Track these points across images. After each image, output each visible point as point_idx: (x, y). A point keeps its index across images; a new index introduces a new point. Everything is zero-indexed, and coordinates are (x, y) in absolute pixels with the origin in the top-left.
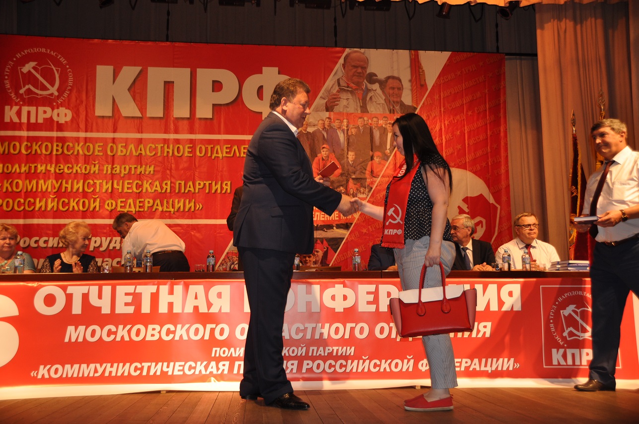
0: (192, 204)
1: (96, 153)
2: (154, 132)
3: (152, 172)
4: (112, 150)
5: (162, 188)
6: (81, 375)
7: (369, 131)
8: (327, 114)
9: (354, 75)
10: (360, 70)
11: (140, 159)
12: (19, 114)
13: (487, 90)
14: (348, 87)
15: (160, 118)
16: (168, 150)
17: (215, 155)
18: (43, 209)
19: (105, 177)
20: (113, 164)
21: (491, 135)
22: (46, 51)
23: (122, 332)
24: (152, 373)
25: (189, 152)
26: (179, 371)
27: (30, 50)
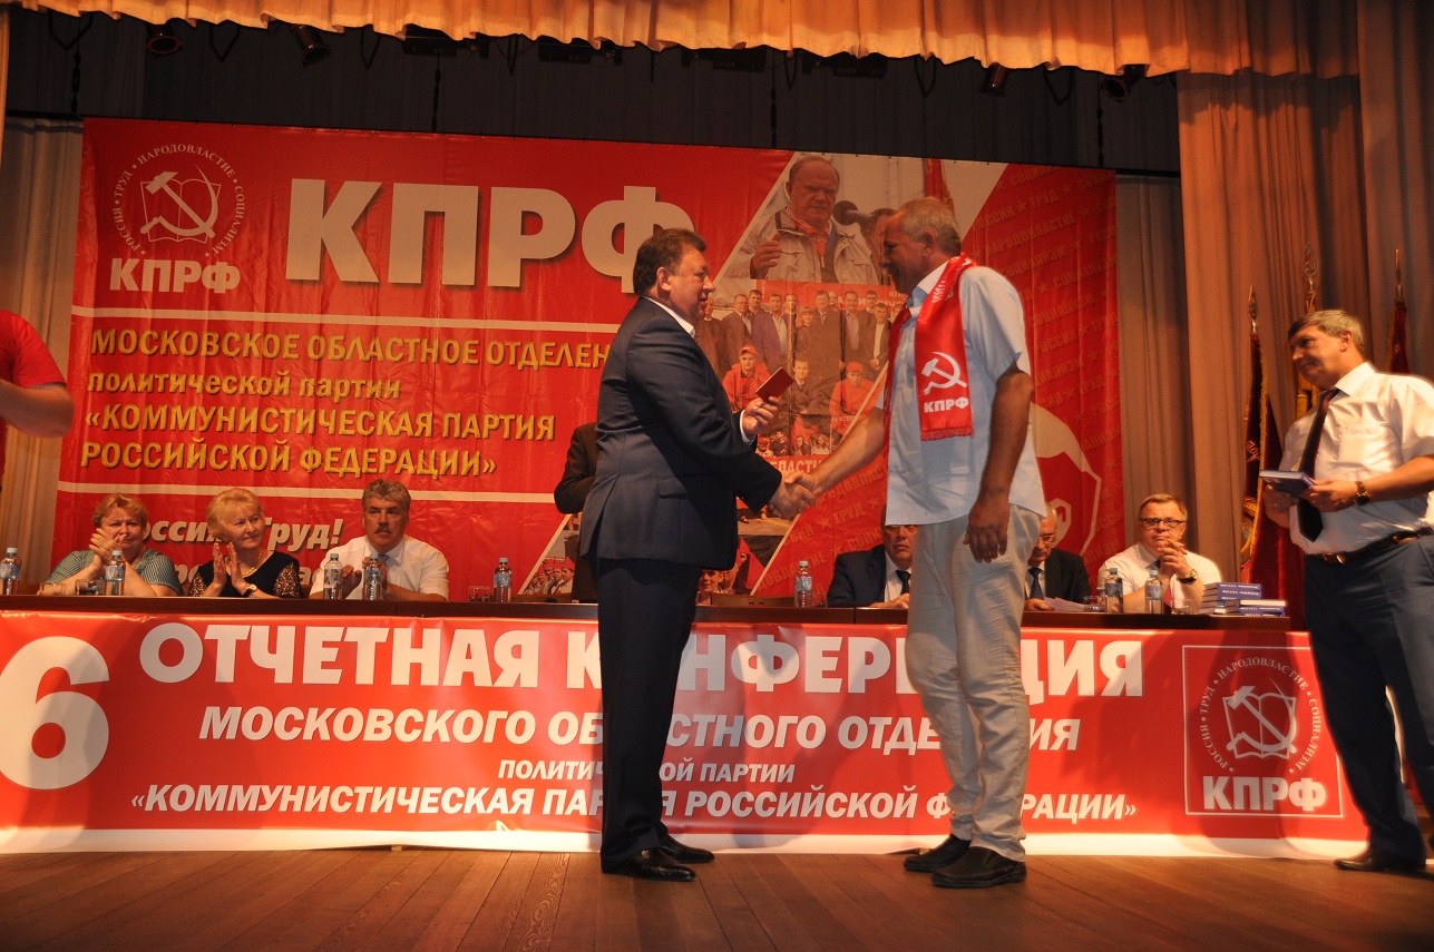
0: (475, 461)
1: (286, 354)
2: (402, 314)
3: (396, 395)
4: (317, 349)
5: (415, 427)
6: (230, 808)
7: (838, 321)
8: (753, 284)
9: (809, 206)
10: (821, 196)
11: (372, 369)
12: (138, 274)
13: (1078, 242)
14: (796, 230)
15: (415, 285)
16: (429, 350)
17: (523, 362)
18: (178, 465)
19: (301, 403)
20: (318, 378)
21: (1085, 334)
22: (195, 149)
23: (315, 723)
24: (374, 808)
25: (472, 356)
26: (430, 805)
27: (165, 149)
